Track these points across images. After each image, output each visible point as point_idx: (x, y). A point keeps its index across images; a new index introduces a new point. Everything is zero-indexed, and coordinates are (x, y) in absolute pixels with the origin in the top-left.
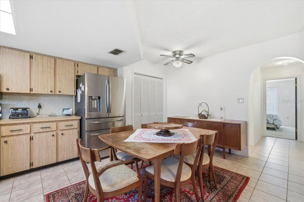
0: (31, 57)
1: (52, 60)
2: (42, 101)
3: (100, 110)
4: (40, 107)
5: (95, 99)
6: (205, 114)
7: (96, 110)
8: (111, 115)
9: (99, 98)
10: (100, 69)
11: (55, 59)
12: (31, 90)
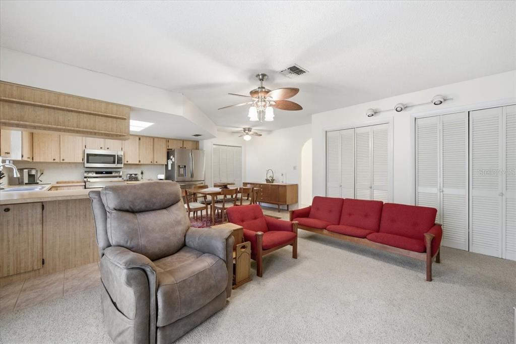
0: (140, 139)
1: (152, 139)
2: (144, 169)
3: (185, 175)
4: (142, 173)
5: (182, 168)
6: (270, 179)
7: (182, 175)
8: (194, 179)
9: (185, 166)
10: (184, 142)
11: (154, 138)
12: (140, 161)
